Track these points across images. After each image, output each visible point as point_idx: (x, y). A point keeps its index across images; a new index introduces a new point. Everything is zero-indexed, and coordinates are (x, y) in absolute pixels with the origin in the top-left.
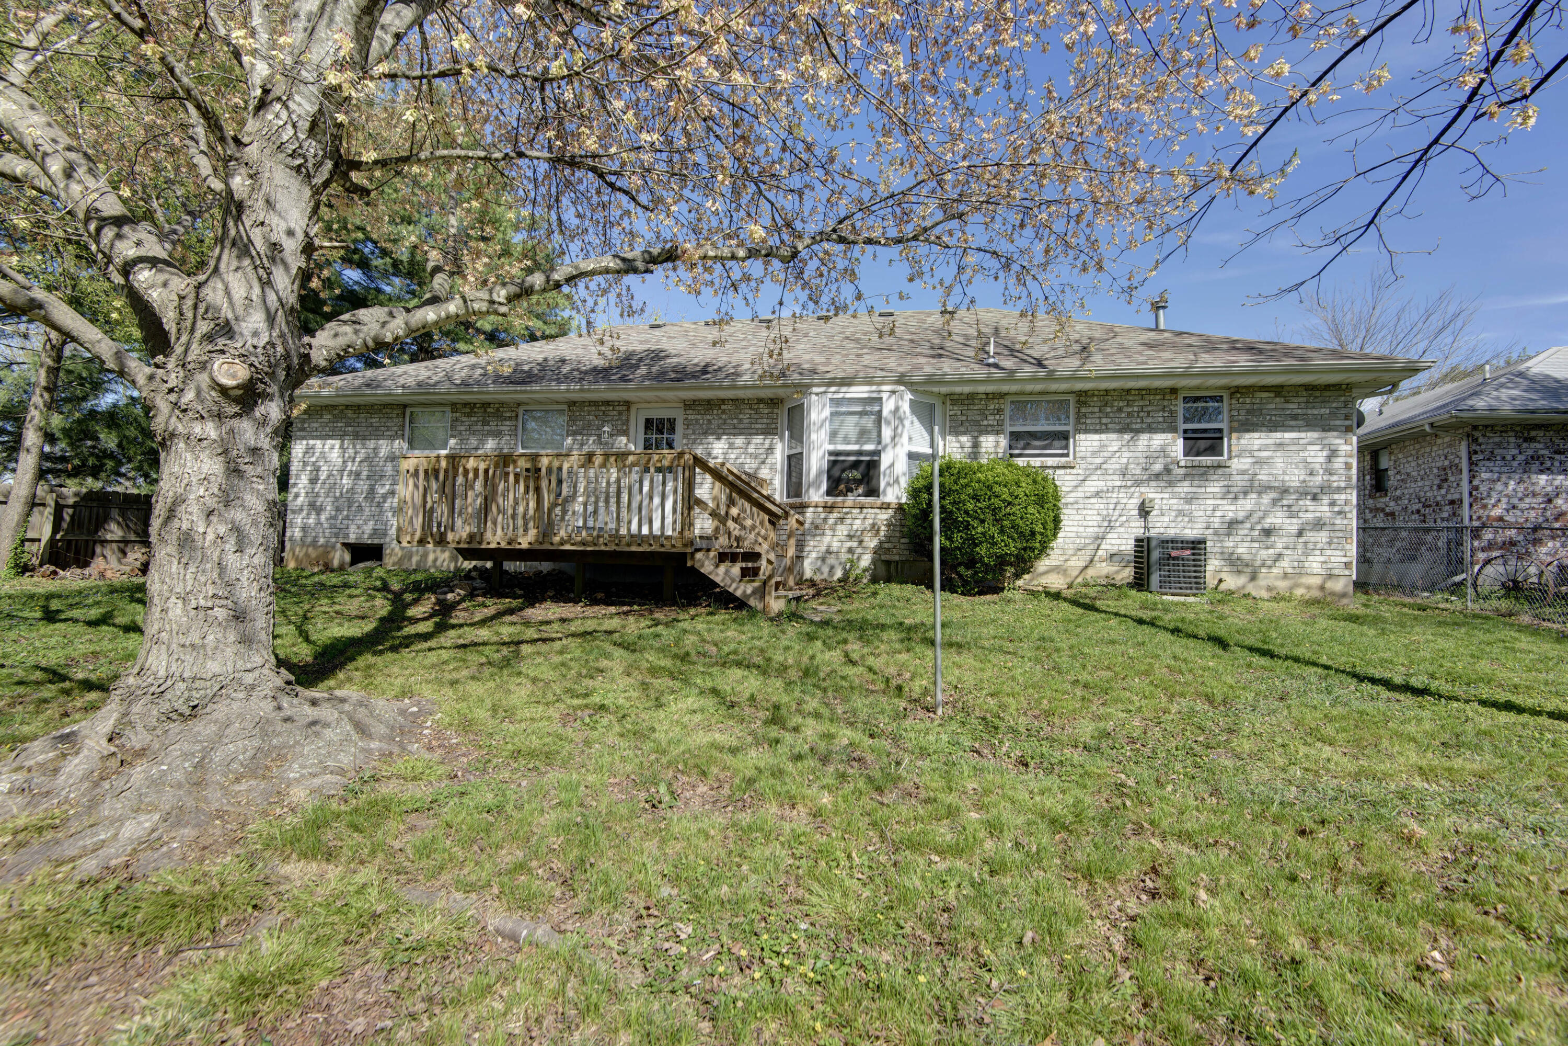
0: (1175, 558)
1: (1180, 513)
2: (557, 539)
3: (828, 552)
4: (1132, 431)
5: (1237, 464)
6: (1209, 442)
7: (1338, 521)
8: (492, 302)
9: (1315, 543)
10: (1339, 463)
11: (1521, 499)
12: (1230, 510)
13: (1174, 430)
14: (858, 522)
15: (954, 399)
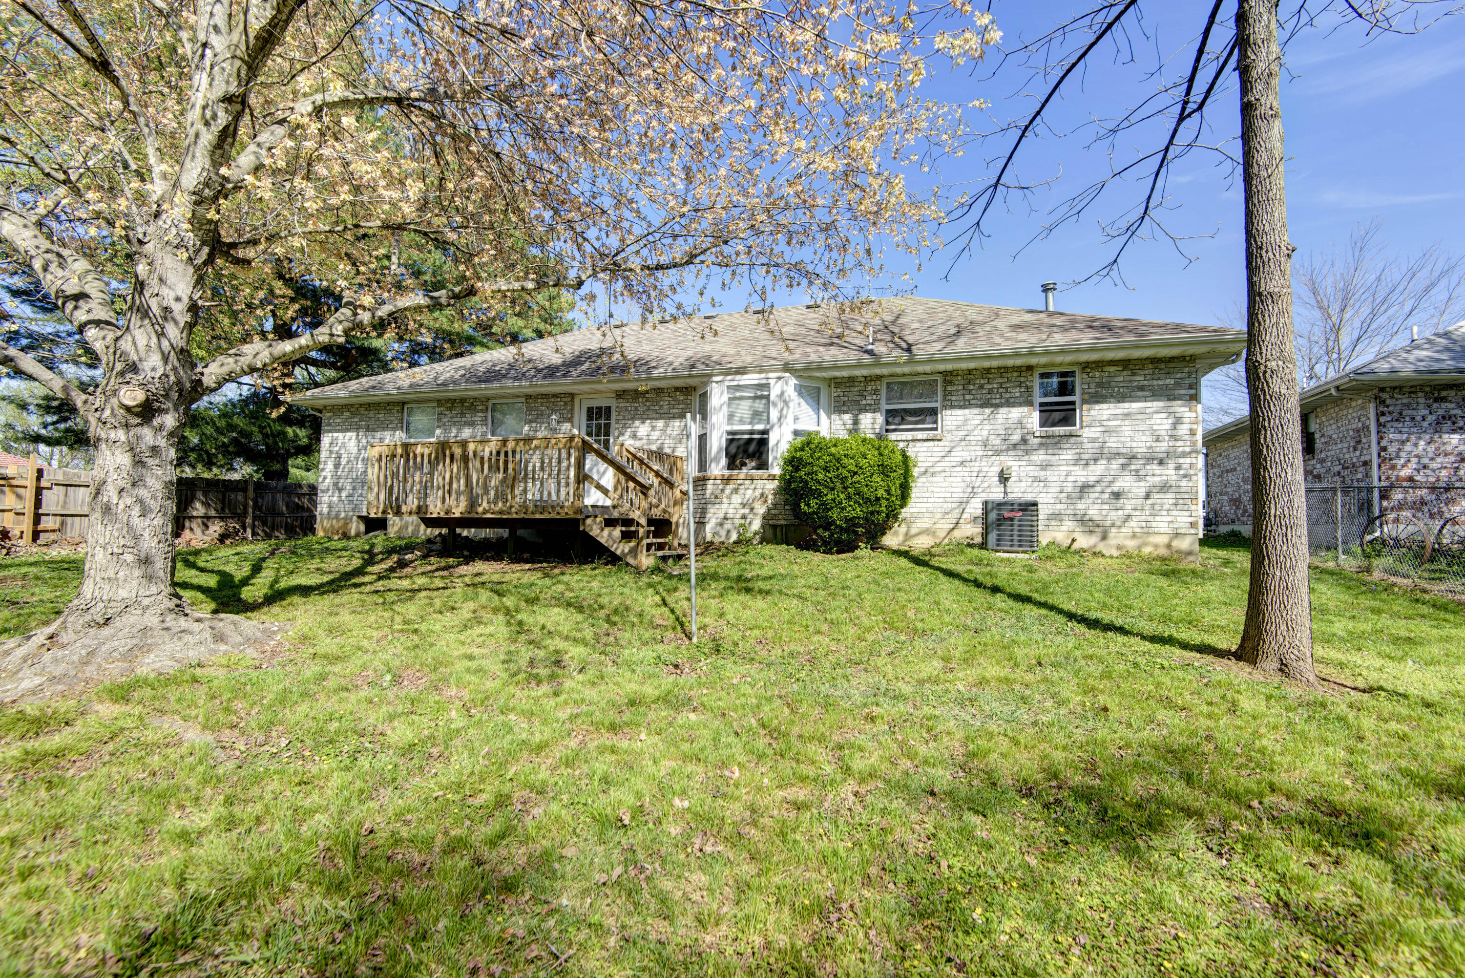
0: (1009, 519)
1: (1036, 479)
2: (480, 510)
3: (725, 518)
4: (992, 406)
5: (1087, 433)
6: (1063, 414)
7: (1183, 484)
8: (332, 335)
9: (1162, 504)
10: (1183, 430)
11: (1432, 459)
12: (1081, 475)
13: (1030, 404)
14: (750, 492)
15: (836, 383)
